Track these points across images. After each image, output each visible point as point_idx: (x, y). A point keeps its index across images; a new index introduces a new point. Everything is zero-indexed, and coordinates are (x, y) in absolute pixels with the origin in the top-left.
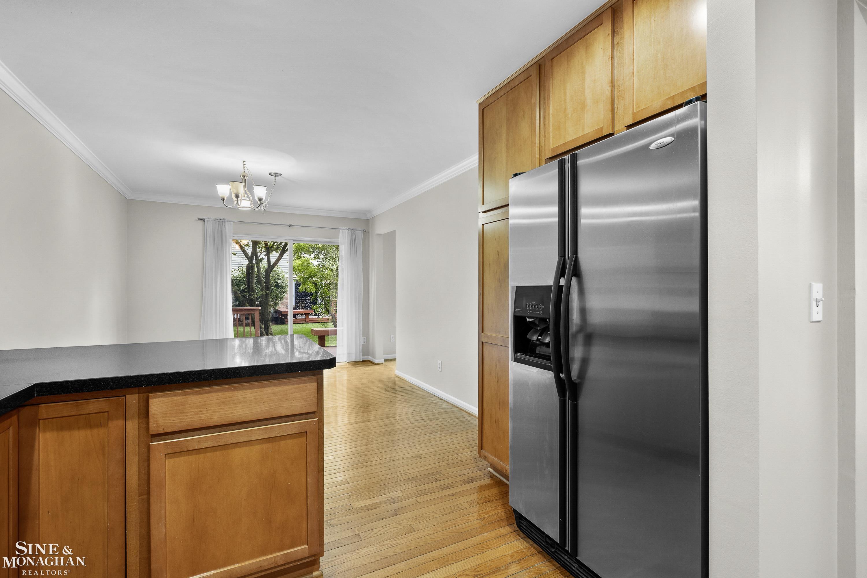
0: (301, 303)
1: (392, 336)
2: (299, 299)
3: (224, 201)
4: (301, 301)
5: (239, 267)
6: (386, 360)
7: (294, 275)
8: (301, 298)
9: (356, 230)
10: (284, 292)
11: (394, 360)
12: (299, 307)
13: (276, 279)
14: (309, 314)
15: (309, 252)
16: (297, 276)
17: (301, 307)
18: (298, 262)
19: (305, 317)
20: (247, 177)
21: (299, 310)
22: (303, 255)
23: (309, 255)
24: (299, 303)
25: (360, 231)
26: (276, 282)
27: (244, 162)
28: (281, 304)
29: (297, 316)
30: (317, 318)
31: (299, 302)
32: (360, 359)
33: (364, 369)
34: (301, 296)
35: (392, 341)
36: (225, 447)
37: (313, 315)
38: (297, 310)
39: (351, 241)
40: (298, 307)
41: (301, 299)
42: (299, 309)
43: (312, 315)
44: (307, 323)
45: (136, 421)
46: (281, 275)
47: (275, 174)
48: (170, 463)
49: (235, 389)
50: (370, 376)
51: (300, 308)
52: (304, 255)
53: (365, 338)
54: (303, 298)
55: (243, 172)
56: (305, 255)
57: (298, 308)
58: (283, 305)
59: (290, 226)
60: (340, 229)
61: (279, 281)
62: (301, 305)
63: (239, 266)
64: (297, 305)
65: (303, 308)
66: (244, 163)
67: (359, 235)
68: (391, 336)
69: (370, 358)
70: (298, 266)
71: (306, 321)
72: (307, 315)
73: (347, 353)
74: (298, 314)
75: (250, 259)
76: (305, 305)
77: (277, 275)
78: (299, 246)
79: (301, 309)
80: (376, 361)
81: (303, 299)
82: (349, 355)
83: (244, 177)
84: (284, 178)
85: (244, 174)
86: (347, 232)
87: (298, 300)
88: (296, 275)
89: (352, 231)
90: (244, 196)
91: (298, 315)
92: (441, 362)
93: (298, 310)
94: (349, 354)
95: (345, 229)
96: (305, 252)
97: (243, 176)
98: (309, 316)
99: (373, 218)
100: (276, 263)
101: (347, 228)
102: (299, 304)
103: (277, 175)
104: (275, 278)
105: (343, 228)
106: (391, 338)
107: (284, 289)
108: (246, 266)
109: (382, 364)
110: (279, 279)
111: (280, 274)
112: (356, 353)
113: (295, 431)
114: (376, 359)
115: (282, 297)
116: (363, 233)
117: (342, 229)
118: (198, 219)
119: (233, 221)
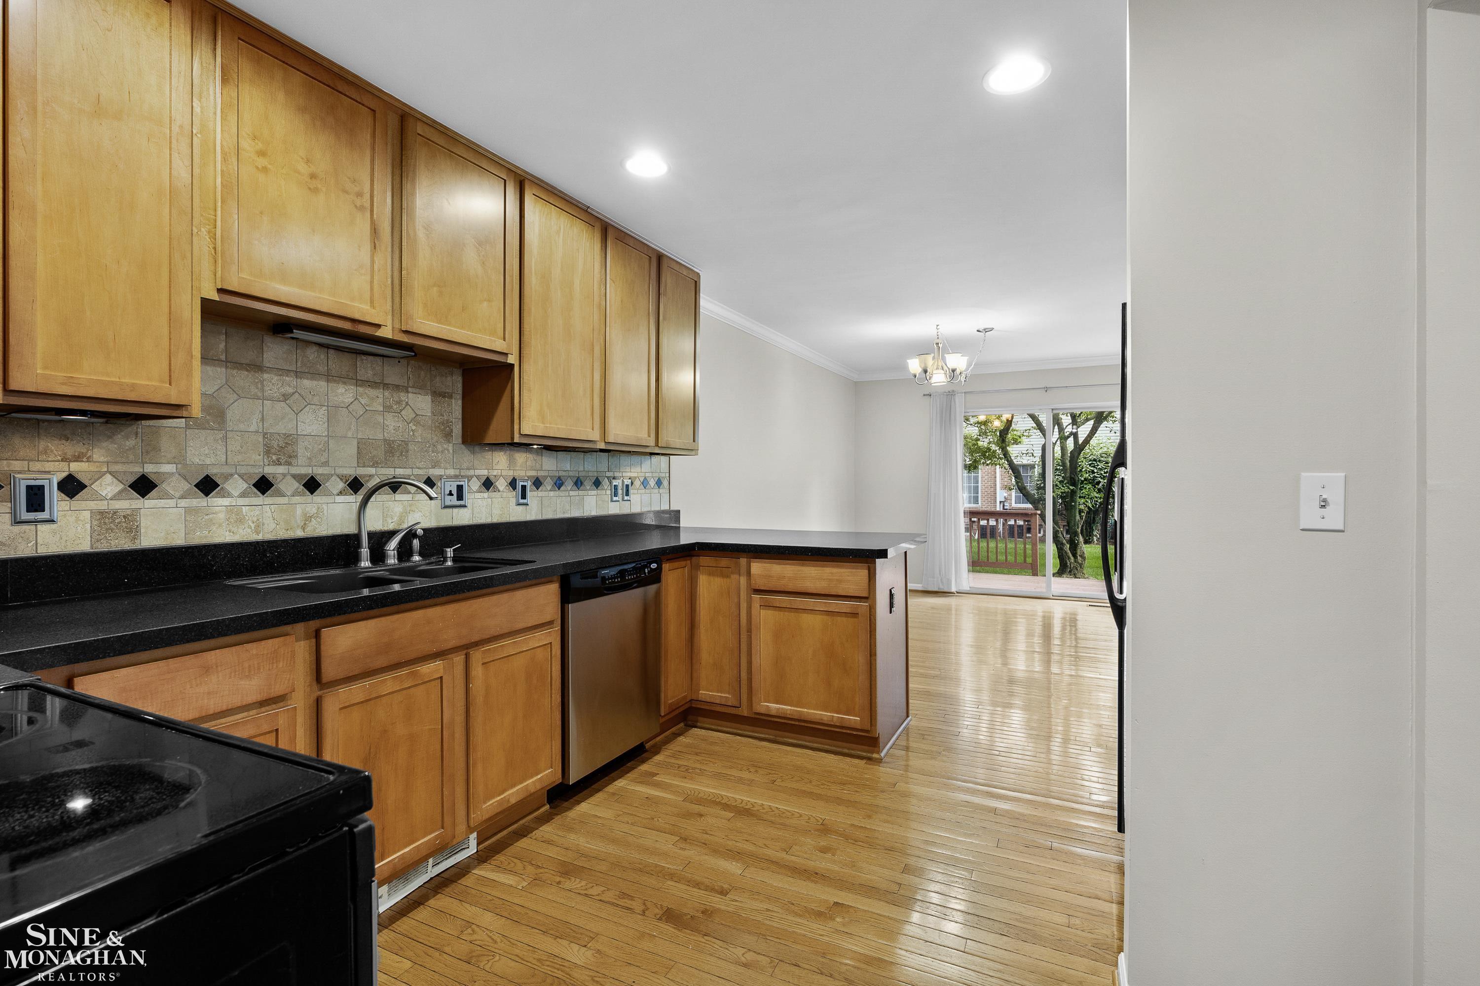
3: (915, 378)
5: (1028, 448)
20: (941, 345)
27: (938, 326)
36: (797, 610)
45: (745, 577)
47: (985, 329)
48: (763, 612)
49: (803, 565)
55: (937, 338)
59: (1046, 389)
66: (938, 328)
83: (937, 345)
85: (938, 341)
90: (937, 369)
97: (935, 344)
100: (1087, 441)
103: (986, 330)
113: (848, 611)
118: (924, 395)
119: (965, 393)
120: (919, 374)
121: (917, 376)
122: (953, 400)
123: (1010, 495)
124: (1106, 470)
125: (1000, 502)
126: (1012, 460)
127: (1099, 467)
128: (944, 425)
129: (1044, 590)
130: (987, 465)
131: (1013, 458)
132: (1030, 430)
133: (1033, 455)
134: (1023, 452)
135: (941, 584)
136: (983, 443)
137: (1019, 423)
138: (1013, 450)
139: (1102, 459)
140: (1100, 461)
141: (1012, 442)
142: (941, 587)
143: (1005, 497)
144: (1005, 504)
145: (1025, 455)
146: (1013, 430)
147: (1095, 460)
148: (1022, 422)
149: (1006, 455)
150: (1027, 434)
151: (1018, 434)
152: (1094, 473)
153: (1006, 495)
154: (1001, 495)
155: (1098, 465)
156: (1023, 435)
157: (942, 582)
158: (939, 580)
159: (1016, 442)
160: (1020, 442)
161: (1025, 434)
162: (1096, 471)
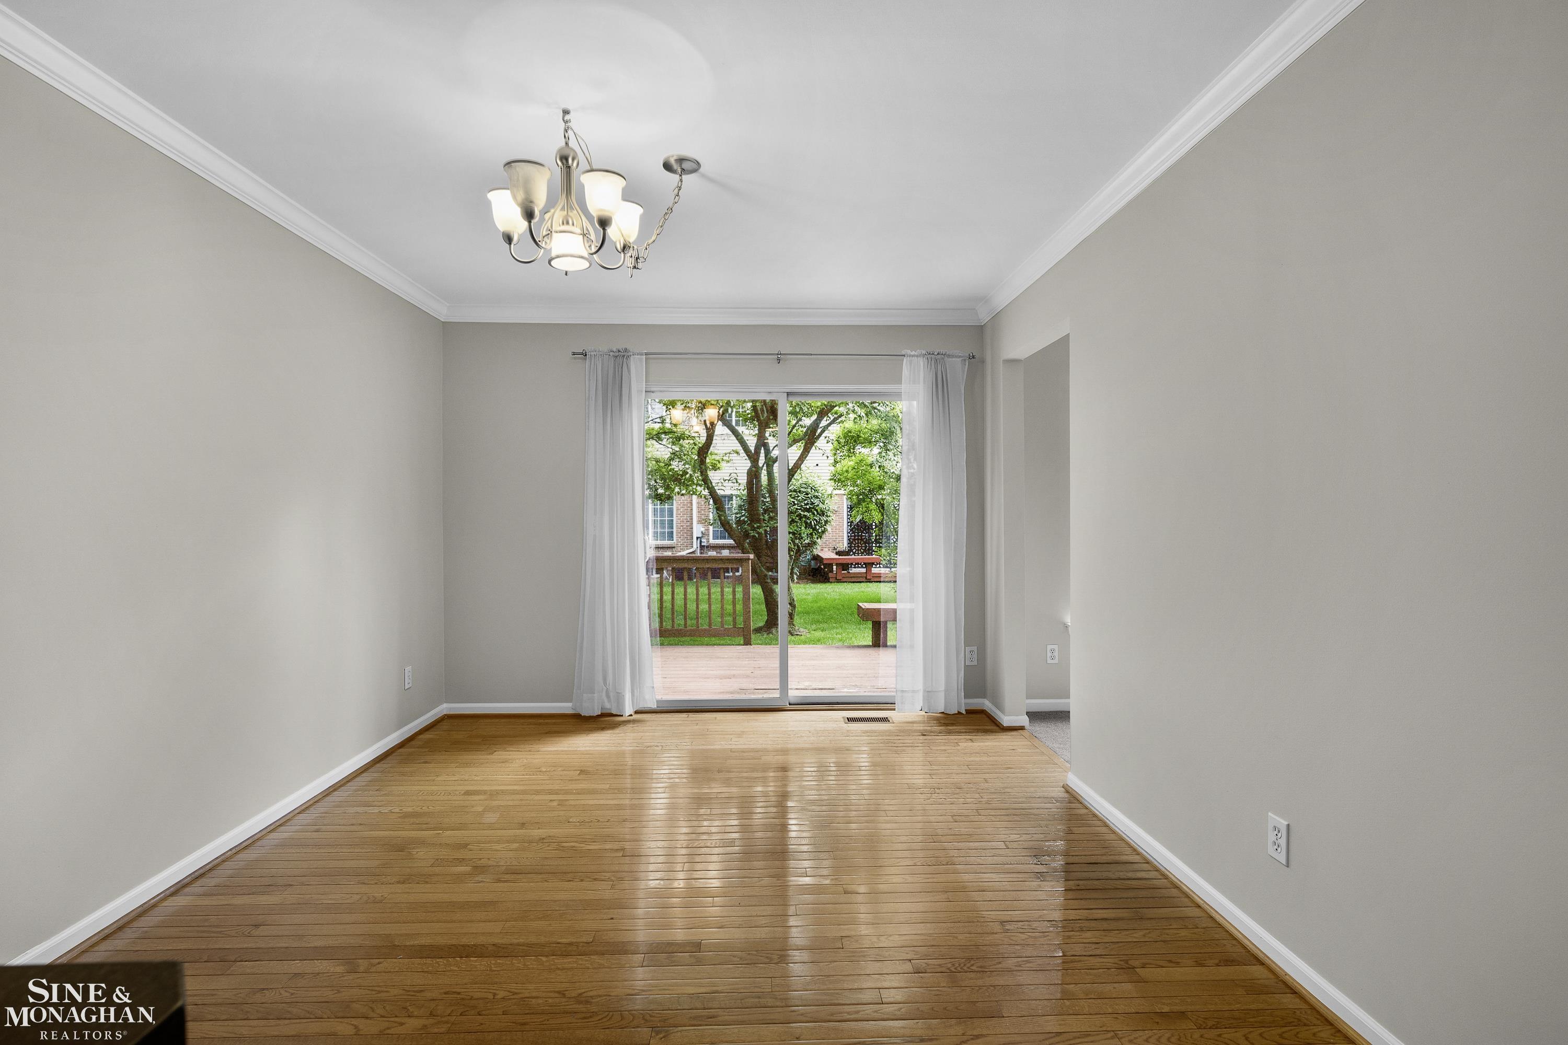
0: (858, 543)
1: (1053, 647)
2: (855, 536)
3: (510, 244)
4: (858, 539)
5: (731, 474)
6: (1034, 716)
7: (840, 489)
8: (858, 533)
9: (949, 356)
10: (826, 522)
11: (1062, 716)
12: (854, 551)
13: (812, 498)
14: (873, 564)
15: (869, 442)
16: (845, 490)
17: (858, 550)
18: (849, 463)
19: (865, 569)
20: (573, 160)
21: (855, 556)
22: (858, 450)
23: (870, 449)
24: (854, 543)
25: (960, 357)
26: (812, 503)
27: (566, 112)
28: (825, 543)
29: (851, 567)
30: (887, 572)
31: (854, 540)
32: (959, 704)
33: (970, 744)
34: (858, 529)
35: (1049, 661)
37: (880, 567)
38: (850, 557)
39: (934, 386)
40: (852, 550)
41: (858, 536)
42: (854, 554)
43: (878, 566)
44: (870, 581)
46: (821, 489)
47: (681, 160)
50: (986, 781)
51: (857, 552)
52: (860, 451)
53: (975, 649)
54: (862, 532)
55: (564, 144)
56: (863, 450)
57: (851, 553)
58: (827, 545)
59: (779, 358)
60: (904, 356)
61: (816, 501)
62: (858, 547)
63: (731, 471)
64: (850, 547)
65: (862, 553)
66: (567, 117)
67: (957, 370)
68: (1049, 647)
69: (987, 705)
70: (847, 471)
71: (866, 577)
72: (869, 565)
73: (924, 691)
74: (852, 564)
75: (753, 457)
76: (866, 547)
77: (813, 490)
78: (850, 432)
79: (858, 554)
80: (1006, 721)
81: (861, 536)
82: (929, 694)
83: (564, 161)
84: (711, 180)
85: (566, 152)
86: (921, 362)
87: (852, 536)
88: (843, 489)
89: (936, 359)
90: (565, 223)
91: (853, 566)
92: (1288, 826)
93: (853, 557)
94: (928, 691)
95: (917, 356)
96: (862, 443)
97: (561, 159)
98: (873, 569)
99: (996, 317)
100: (797, 466)
101: (924, 352)
102: (855, 545)
103: (685, 167)
104: (809, 496)
105: (913, 353)
106: (1049, 654)
107: (827, 516)
108: (746, 471)
109: (1022, 728)
110: (817, 497)
111: (819, 488)
112: (947, 691)
114: (1003, 711)
115: (823, 532)
116: (967, 364)
117: (910, 356)
118: (574, 354)
119: (646, 354)
120: (520, 236)
121: (515, 239)
122: (625, 365)
123: (708, 530)
124: (806, 502)
125: (697, 538)
126: (713, 487)
127: (800, 498)
128: (609, 406)
129: (776, 695)
130: (683, 495)
131: (714, 485)
132: (730, 453)
133: (737, 482)
134: (725, 478)
135: (606, 700)
136: (677, 466)
137: (718, 445)
138: (713, 476)
139: (802, 489)
140: (800, 492)
141: (711, 467)
142: (607, 705)
143: (702, 532)
144: (702, 541)
145: (727, 481)
146: (711, 454)
147: (795, 491)
148: (722, 445)
149: (706, 481)
150: (727, 458)
151: (717, 458)
152: (795, 504)
153: (703, 529)
154: (698, 530)
155: (798, 496)
156: (723, 460)
157: (608, 696)
158: (604, 694)
159: (715, 468)
160: (719, 468)
161: (724, 458)
162: (796, 502)
